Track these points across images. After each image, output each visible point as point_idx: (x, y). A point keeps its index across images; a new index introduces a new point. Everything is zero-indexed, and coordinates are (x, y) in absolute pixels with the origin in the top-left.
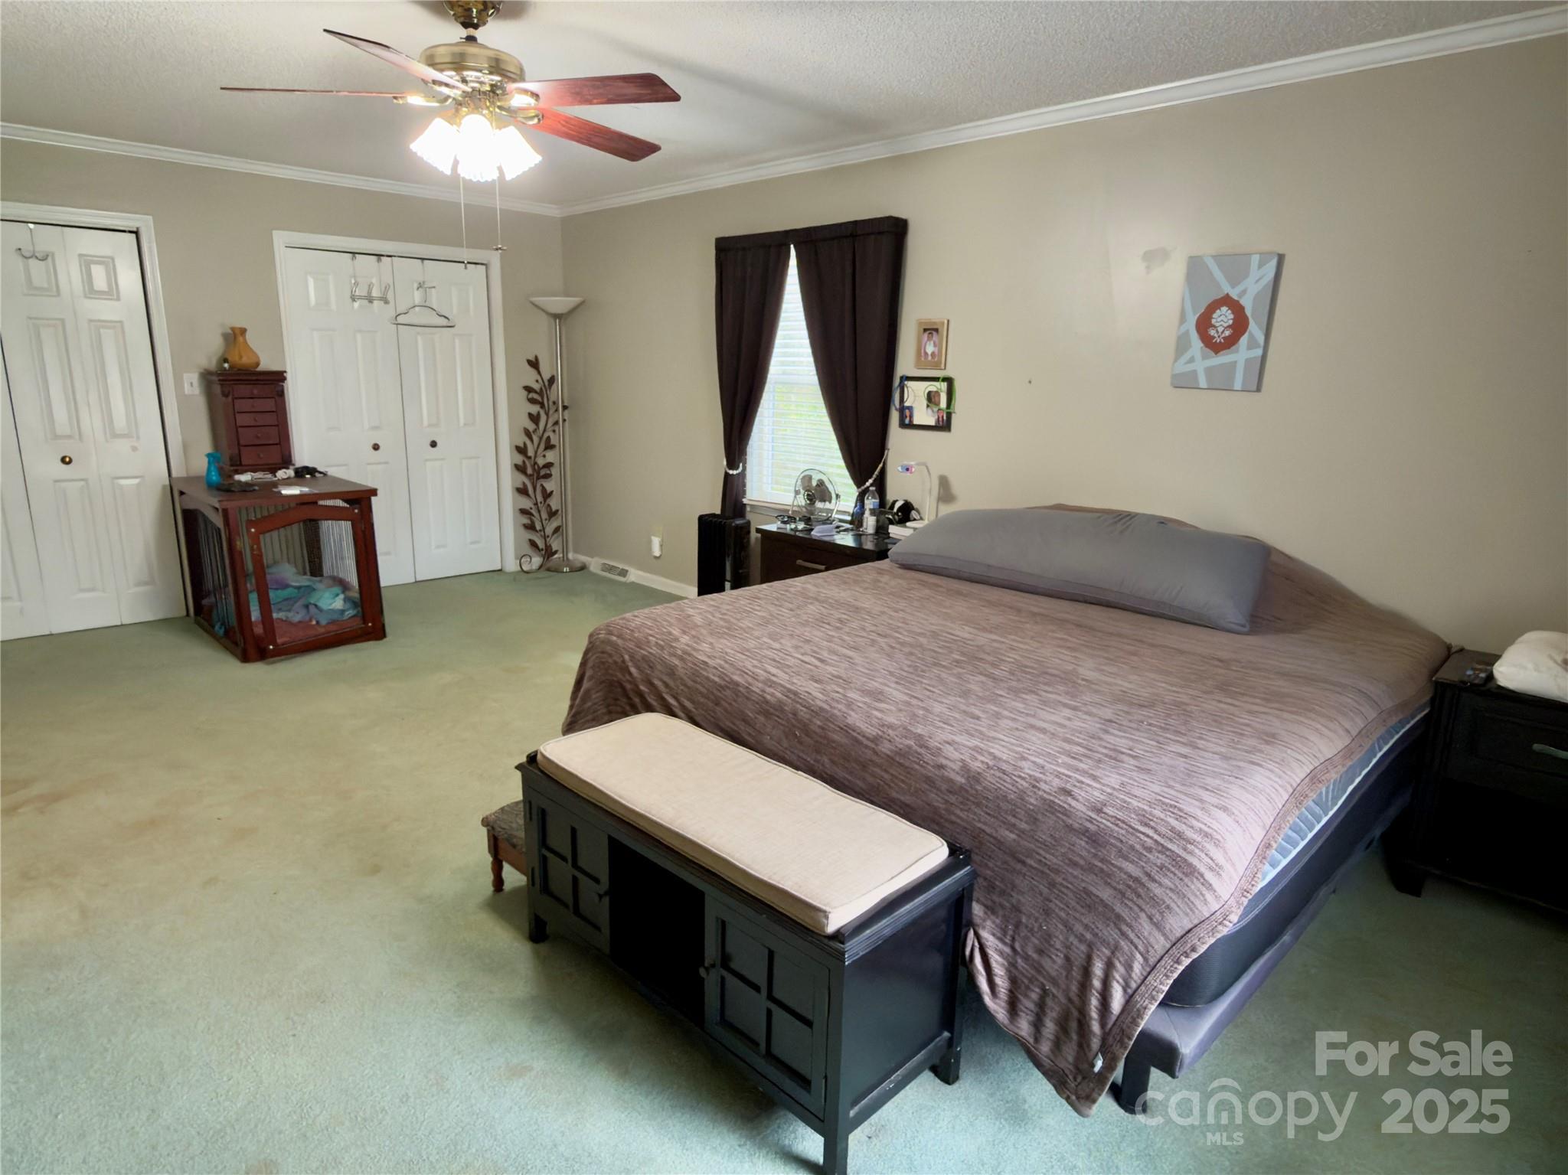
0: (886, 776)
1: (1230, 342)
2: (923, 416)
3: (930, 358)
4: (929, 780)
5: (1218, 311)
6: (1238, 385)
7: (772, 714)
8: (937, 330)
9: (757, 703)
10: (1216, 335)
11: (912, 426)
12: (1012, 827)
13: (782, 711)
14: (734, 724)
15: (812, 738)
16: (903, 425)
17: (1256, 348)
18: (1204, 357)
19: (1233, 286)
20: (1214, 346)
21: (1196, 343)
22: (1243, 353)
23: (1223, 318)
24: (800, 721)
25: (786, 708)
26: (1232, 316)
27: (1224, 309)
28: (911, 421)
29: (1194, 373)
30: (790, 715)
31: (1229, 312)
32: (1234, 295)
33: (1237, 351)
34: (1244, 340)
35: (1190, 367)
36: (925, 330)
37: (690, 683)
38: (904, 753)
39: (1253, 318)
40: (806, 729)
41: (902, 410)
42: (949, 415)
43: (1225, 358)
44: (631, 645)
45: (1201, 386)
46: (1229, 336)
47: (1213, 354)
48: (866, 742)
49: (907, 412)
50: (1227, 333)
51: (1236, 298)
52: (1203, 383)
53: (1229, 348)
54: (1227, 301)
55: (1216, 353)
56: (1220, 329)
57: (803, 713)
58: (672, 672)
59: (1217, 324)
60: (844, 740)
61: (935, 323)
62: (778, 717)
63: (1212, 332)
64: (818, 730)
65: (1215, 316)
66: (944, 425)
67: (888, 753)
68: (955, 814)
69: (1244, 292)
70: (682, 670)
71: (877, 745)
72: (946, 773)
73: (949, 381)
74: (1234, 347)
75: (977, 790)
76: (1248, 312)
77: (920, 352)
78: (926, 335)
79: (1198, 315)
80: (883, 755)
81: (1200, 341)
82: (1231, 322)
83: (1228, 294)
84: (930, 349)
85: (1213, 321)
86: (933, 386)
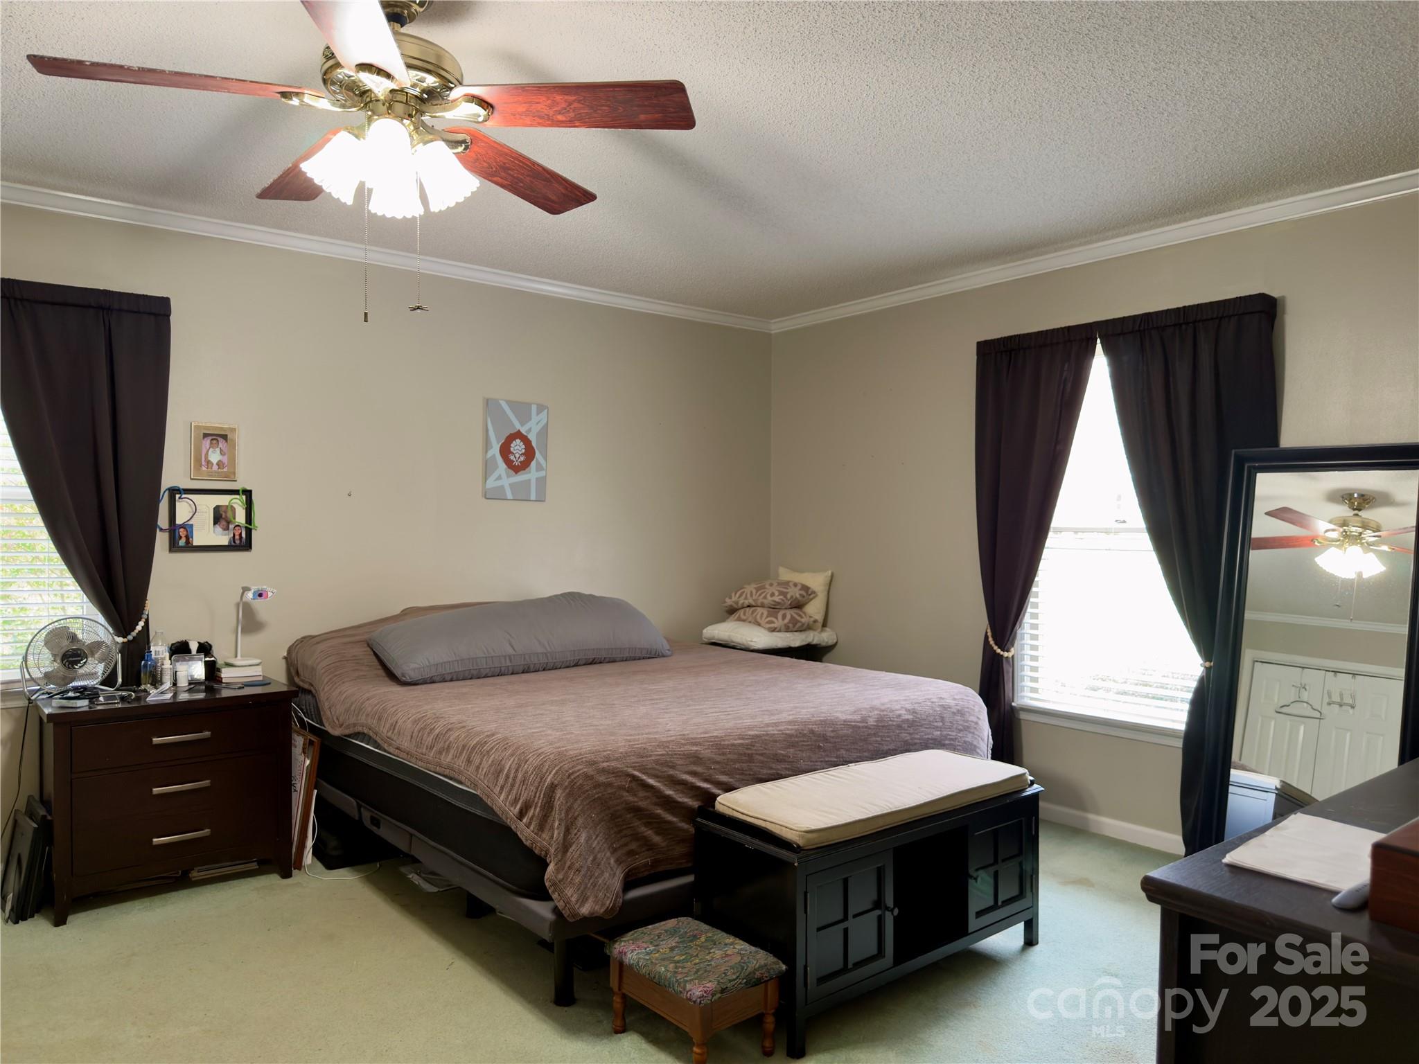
0: (879, 739)
1: (524, 466)
2: (206, 534)
3: (215, 468)
4: (899, 727)
5: (514, 442)
6: (533, 497)
7: (797, 742)
8: (225, 437)
9: (785, 741)
10: (514, 460)
11: (190, 548)
12: (936, 728)
13: (804, 735)
14: (771, 768)
15: (830, 742)
16: (174, 547)
17: (541, 470)
18: (508, 476)
19: (522, 425)
20: (516, 468)
21: (502, 465)
22: (532, 474)
23: (518, 447)
24: (819, 736)
25: (805, 732)
26: (523, 447)
27: (518, 441)
28: (188, 542)
29: (502, 487)
30: (811, 735)
31: (522, 443)
32: (523, 431)
33: (530, 472)
34: (533, 464)
35: (499, 483)
36: (206, 435)
37: (718, 758)
38: (880, 719)
39: (538, 449)
40: (825, 738)
41: (173, 528)
42: (249, 532)
43: (522, 477)
44: (634, 759)
45: (509, 498)
46: (524, 461)
47: (514, 473)
48: (861, 725)
49: (182, 532)
50: (522, 459)
51: (525, 434)
52: (510, 496)
53: (524, 470)
54: (518, 435)
55: (516, 473)
56: (517, 456)
57: (816, 729)
58: (696, 759)
59: (514, 452)
60: (849, 732)
61: (221, 429)
62: (804, 741)
63: (512, 457)
64: (832, 735)
65: (512, 445)
66: (243, 544)
67: (875, 724)
68: (915, 739)
69: (530, 430)
70: (707, 751)
71: (867, 723)
72: (904, 718)
73: (248, 493)
74: (527, 470)
75: (918, 718)
76: (534, 444)
77: (199, 461)
78: (207, 441)
79: (500, 444)
80: (872, 727)
81: (504, 464)
82: (524, 451)
83: (519, 431)
84: (215, 457)
85: (512, 449)
86: (223, 500)
